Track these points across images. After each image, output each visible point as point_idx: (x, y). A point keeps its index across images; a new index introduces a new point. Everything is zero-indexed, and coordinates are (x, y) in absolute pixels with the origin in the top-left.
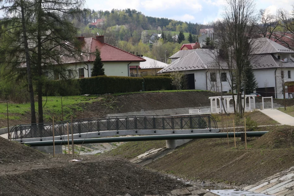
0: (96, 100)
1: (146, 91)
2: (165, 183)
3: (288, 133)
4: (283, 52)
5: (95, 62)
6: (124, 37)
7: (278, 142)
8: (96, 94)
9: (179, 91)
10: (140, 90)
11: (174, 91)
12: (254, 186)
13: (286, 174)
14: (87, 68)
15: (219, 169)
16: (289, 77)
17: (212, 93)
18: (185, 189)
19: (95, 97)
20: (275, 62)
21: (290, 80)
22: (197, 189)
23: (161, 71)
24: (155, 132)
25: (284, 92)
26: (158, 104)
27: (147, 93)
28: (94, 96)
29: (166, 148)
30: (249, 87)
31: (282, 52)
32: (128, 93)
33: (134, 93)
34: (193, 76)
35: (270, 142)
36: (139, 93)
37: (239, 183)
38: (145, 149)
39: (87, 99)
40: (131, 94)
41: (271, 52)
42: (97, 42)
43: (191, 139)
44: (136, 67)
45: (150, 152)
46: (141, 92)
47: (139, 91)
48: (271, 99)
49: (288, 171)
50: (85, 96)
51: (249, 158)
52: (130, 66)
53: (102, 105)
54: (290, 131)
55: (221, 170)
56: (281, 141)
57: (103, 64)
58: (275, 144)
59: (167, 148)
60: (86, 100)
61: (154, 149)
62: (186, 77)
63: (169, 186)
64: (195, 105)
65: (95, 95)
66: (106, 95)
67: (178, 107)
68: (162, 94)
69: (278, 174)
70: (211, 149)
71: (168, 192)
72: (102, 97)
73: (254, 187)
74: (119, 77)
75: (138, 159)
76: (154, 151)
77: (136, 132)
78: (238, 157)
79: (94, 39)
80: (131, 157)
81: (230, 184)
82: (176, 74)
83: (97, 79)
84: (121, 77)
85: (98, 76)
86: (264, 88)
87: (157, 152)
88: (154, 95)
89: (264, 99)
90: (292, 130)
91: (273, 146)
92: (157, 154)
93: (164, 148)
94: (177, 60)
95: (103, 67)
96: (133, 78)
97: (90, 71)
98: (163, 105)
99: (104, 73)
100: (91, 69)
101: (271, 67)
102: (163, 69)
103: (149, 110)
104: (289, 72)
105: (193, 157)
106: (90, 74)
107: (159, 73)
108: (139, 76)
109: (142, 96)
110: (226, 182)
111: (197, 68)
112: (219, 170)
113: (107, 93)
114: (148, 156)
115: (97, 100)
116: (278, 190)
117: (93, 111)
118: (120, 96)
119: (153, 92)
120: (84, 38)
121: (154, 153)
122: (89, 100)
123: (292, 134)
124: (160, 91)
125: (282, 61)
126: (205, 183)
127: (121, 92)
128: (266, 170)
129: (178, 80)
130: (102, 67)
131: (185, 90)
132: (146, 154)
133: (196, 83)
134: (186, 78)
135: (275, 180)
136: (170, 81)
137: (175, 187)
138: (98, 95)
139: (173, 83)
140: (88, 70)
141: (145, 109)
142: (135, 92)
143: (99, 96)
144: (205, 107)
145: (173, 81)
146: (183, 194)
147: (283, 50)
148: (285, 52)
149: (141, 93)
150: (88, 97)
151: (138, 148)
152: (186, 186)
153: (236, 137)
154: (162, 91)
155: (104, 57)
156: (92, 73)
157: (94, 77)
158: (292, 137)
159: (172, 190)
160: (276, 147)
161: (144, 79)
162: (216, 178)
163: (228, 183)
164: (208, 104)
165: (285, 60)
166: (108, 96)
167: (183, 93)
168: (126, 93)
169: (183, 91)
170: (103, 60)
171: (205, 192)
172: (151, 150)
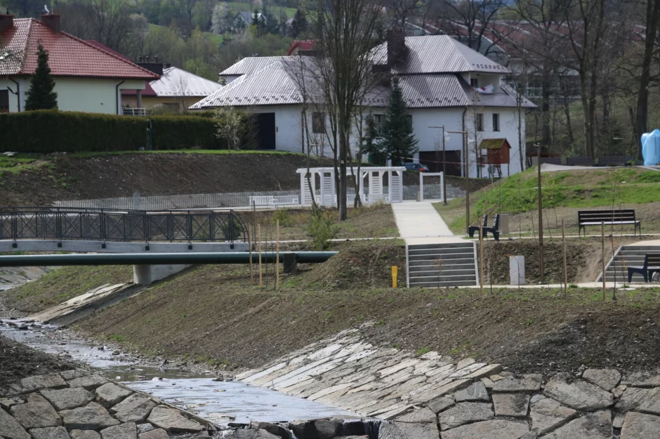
0: (29, 166)
1: (154, 149)
2: (12, 362)
3: (371, 257)
4: (484, 70)
5: (33, 75)
6: (160, 17)
7: (344, 277)
8: (33, 151)
9: (233, 152)
10: (140, 146)
11: (221, 152)
12: (258, 370)
13: (325, 347)
14: (15, 90)
15: (208, 333)
16: (496, 129)
17: (312, 160)
18: (55, 375)
19: (30, 160)
20: (464, 94)
21: (496, 135)
22: (84, 375)
23: (198, 104)
24: (104, 246)
25: (480, 161)
26: (181, 181)
27: (155, 154)
28: (28, 158)
29: (133, 283)
30: (398, 150)
31: (480, 69)
32: (111, 153)
33: (125, 154)
34: (271, 117)
35: (329, 276)
36: (138, 154)
37: (234, 364)
38: (88, 285)
39: (8, 163)
40: (118, 155)
41: (456, 70)
42: (43, 29)
43: (189, 265)
44: (135, 93)
45: (98, 292)
46: (142, 151)
47: (138, 150)
48: (439, 177)
49: (331, 340)
50: (6, 155)
51: (271, 310)
52: (121, 90)
53: (44, 178)
54: (374, 251)
55: (210, 336)
56: (352, 274)
57: (54, 81)
58: (337, 281)
59: (136, 285)
60: (7, 166)
61: (106, 285)
62: (254, 120)
63: (20, 368)
64: (267, 186)
65: (30, 154)
66: (56, 156)
67: (227, 189)
68: (192, 159)
69: (312, 345)
70: (211, 287)
71: (15, 382)
72: (47, 160)
73: (256, 373)
74: (88, 115)
75: (67, 306)
76: (106, 289)
77: (60, 245)
78: (254, 307)
79: (38, 22)
80: (54, 301)
81: (215, 366)
82: (228, 113)
83: (34, 116)
84: (96, 114)
85: (37, 111)
86: (433, 153)
87: (110, 293)
88: (172, 159)
89: (424, 177)
90: (380, 251)
91: (334, 285)
92: (110, 295)
93: (129, 283)
94: (238, 79)
95: (54, 90)
96: (128, 116)
97: (24, 98)
98: (192, 184)
99: (55, 103)
100: (26, 93)
101: (454, 103)
102: (204, 99)
103: (158, 193)
104: (496, 117)
105: (170, 306)
106: (23, 104)
107: (195, 109)
108: (143, 114)
109: (144, 161)
110: (211, 361)
111: (281, 101)
112: (207, 335)
113: (59, 151)
114: (88, 300)
115: (34, 166)
116: (295, 380)
117: (21, 192)
118: (89, 158)
119: (170, 153)
120: (12, 17)
121: (102, 296)
122: (15, 165)
123: (379, 260)
124: (188, 152)
125: (480, 90)
126: (168, 363)
127: (93, 150)
128: (293, 338)
129: (233, 127)
130: (51, 89)
131: (248, 152)
132: (88, 295)
133: (278, 135)
134: (255, 123)
135: (301, 359)
136: (212, 127)
137: (34, 370)
138: (36, 154)
139: (220, 134)
140: (18, 94)
141: (147, 191)
142: (126, 152)
143: (38, 158)
144: (292, 191)
145: (219, 127)
146: (50, 385)
147: (484, 66)
148: (488, 70)
149: (141, 154)
150: (13, 159)
151: (75, 281)
152: (59, 368)
153: (253, 263)
154: (192, 152)
155: (57, 65)
156: (27, 102)
157: (30, 112)
158: (378, 265)
159: (25, 377)
160: (339, 287)
161: (152, 121)
162: (196, 354)
163: (213, 365)
164: (293, 184)
165: (489, 89)
166: (60, 158)
167: (242, 157)
168: (103, 153)
169: (242, 152)
170: (55, 73)
171: (102, 383)
172: (101, 287)
